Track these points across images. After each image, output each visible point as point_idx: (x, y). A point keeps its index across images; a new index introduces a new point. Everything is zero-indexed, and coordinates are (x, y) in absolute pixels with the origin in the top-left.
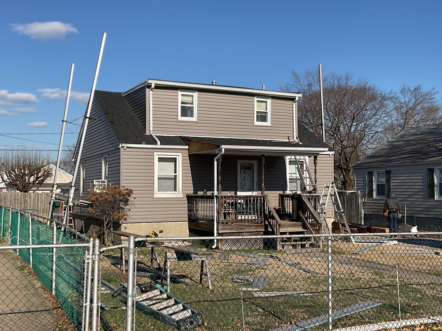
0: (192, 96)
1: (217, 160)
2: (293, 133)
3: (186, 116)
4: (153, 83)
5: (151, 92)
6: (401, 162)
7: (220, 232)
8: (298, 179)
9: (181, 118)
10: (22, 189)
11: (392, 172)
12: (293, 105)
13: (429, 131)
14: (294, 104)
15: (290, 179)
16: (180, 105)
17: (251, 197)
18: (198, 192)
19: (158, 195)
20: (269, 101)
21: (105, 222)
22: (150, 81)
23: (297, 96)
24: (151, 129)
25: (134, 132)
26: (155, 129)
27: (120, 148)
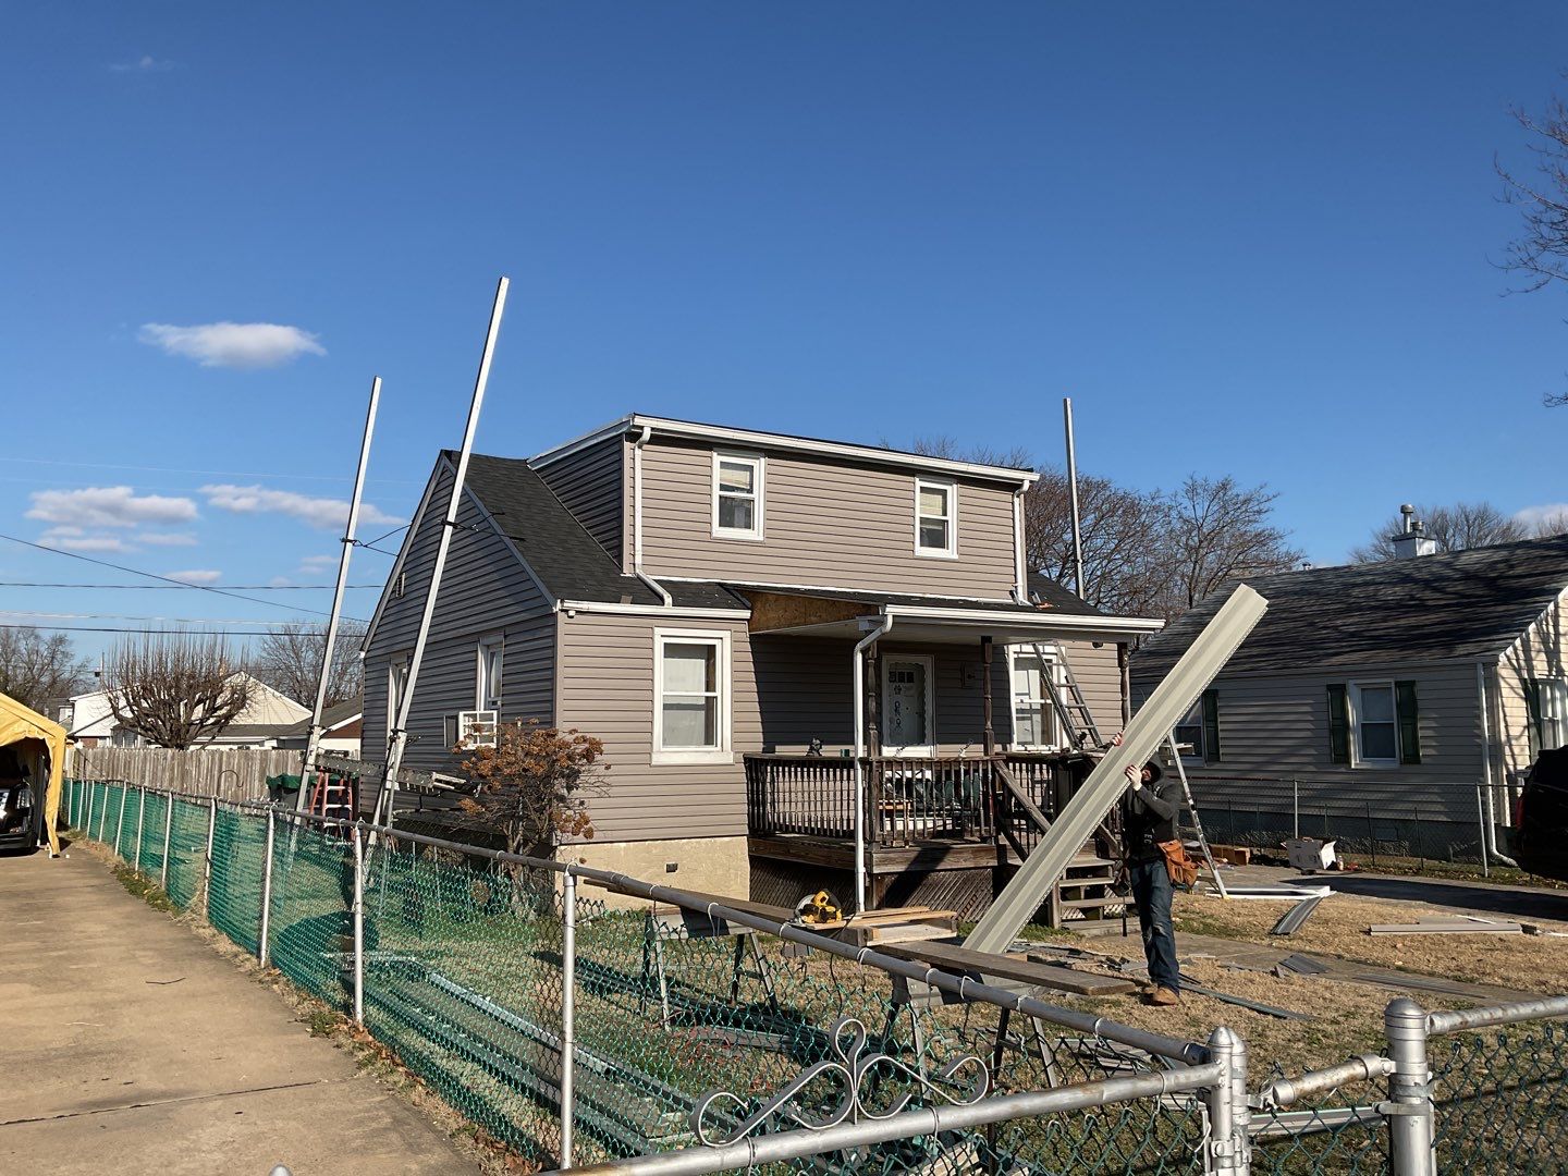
0: (750, 468)
1: (864, 652)
2: (1016, 582)
3: (731, 525)
4: (648, 425)
5: (638, 452)
6: (1247, 666)
7: (876, 870)
8: (1036, 711)
9: (720, 532)
10: (169, 740)
11: (1221, 695)
12: (1013, 503)
13: (1298, 588)
14: (1016, 500)
15: (1018, 711)
16: (717, 493)
17: (960, 762)
18: (778, 748)
19: (665, 755)
20: (953, 490)
21: (510, 842)
22: (638, 421)
23: (1027, 478)
24: (637, 560)
25: (587, 569)
26: (650, 560)
27: (555, 615)
